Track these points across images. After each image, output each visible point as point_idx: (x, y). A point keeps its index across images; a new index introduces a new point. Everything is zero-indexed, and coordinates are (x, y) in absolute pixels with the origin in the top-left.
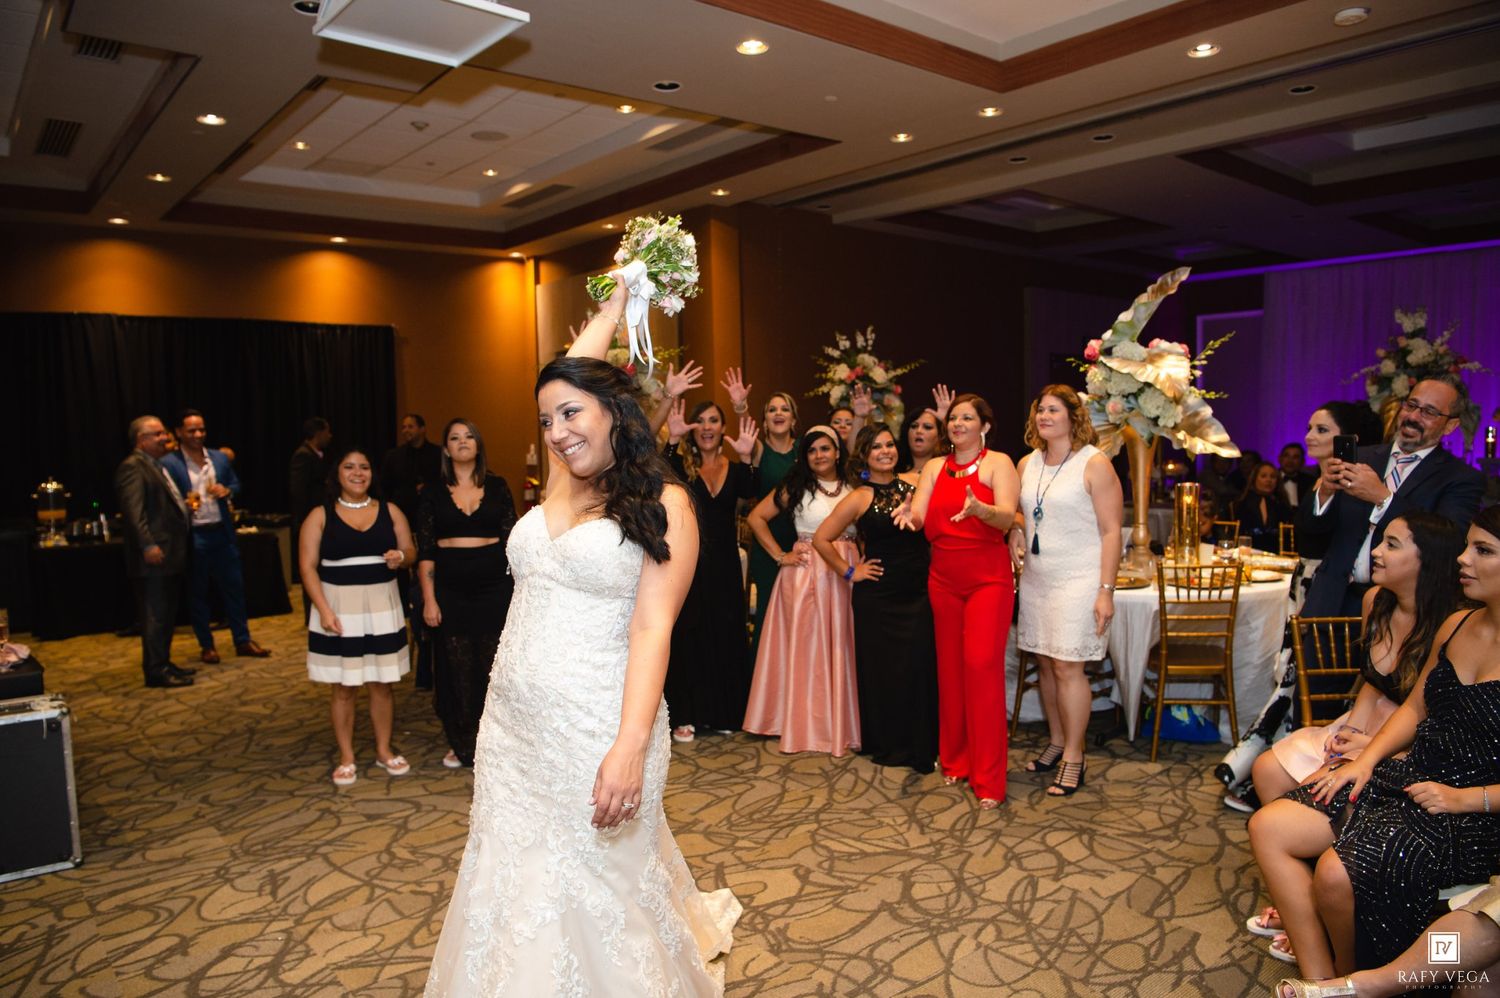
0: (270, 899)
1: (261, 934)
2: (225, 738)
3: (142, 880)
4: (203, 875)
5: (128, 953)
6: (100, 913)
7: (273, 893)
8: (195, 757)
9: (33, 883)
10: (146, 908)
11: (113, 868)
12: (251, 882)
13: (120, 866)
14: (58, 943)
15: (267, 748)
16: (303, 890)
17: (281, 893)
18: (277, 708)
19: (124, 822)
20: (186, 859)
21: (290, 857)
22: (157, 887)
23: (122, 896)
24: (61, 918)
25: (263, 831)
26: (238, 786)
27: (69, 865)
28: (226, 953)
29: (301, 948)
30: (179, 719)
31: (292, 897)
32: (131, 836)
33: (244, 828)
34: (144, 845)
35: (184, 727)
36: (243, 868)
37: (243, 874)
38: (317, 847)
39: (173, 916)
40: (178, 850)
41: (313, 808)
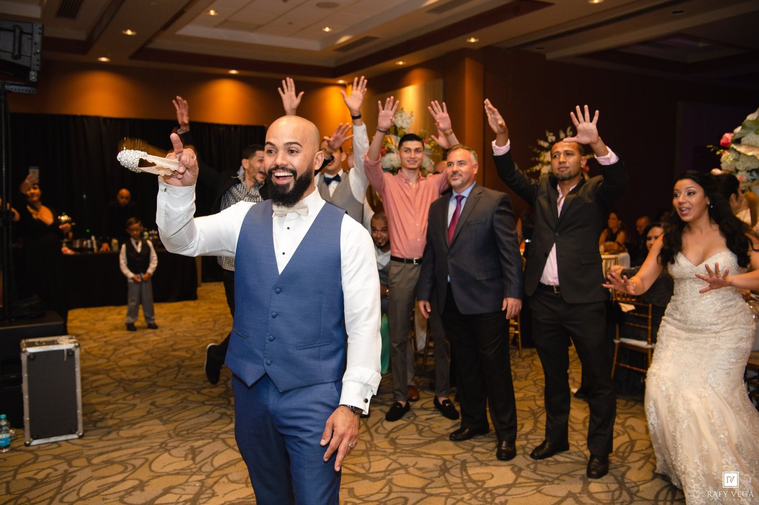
0: (191, 462)
1: (187, 482)
2: (164, 369)
3: (117, 447)
4: (152, 447)
5: (109, 488)
6: (93, 465)
7: (193, 459)
8: (146, 379)
9: (55, 446)
10: (121, 463)
11: (100, 439)
12: (180, 452)
13: (105, 438)
14: (70, 480)
15: (189, 376)
16: (211, 458)
17: (198, 459)
18: (194, 353)
19: (107, 414)
20: (142, 437)
21: (203, 439)
22: (125, 452)
23: (106, 456)
24: (71, 466)
25: (188, 423)
26: (172, 397)
27: (75, 436)
28: (166, 491)
29: (209, 491)
30: (136, 357)
31: (204, 462)
32: (110, 422)
33: (175, 421)
34: (118, 427)
35: (140, 362)
36: (176, 444)
37: (175, 447)
38: (219, 434)
39: (135, 469)
40: (138, 432)
41: (216, 412)
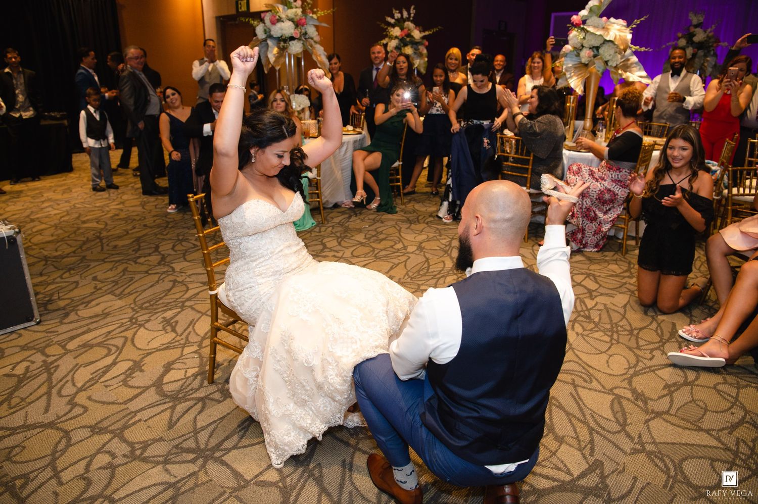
0: (174, 335)
1: (182, 355)
2: (84, 243)
3: (85, 329)
4: (123, 323)
5: (105, 373)
6: (71, 351)
7: (174, 330)
8: (72, 254)
9: (14, 336)
10: (99, 345)
11: (61, 323)
12: (156, 323)
13: (66, 321)
14: (55, 371)
15: (115, 247)
16: (191, 327)
17: (179, 329)
18: (106, 224)
19: (52, 295)
20: (105, 315)
21: (170, 309)
22: (98, 332)
23: (78, 339)
24: (48, 356)
25: (144, 295)
26: (111, 269)
27: (33, 323)
28: (168, 368)
30: (47, 232)
31: (187, 332)
32: (62, 304)
33: (130, 294)
34: (72, 307)
35: (55, 238)
36: (146, 317)
37: (148, 321)
38: (183, 302)
39: (120, 350)
40: (98, 310)
41: (166, 280)
